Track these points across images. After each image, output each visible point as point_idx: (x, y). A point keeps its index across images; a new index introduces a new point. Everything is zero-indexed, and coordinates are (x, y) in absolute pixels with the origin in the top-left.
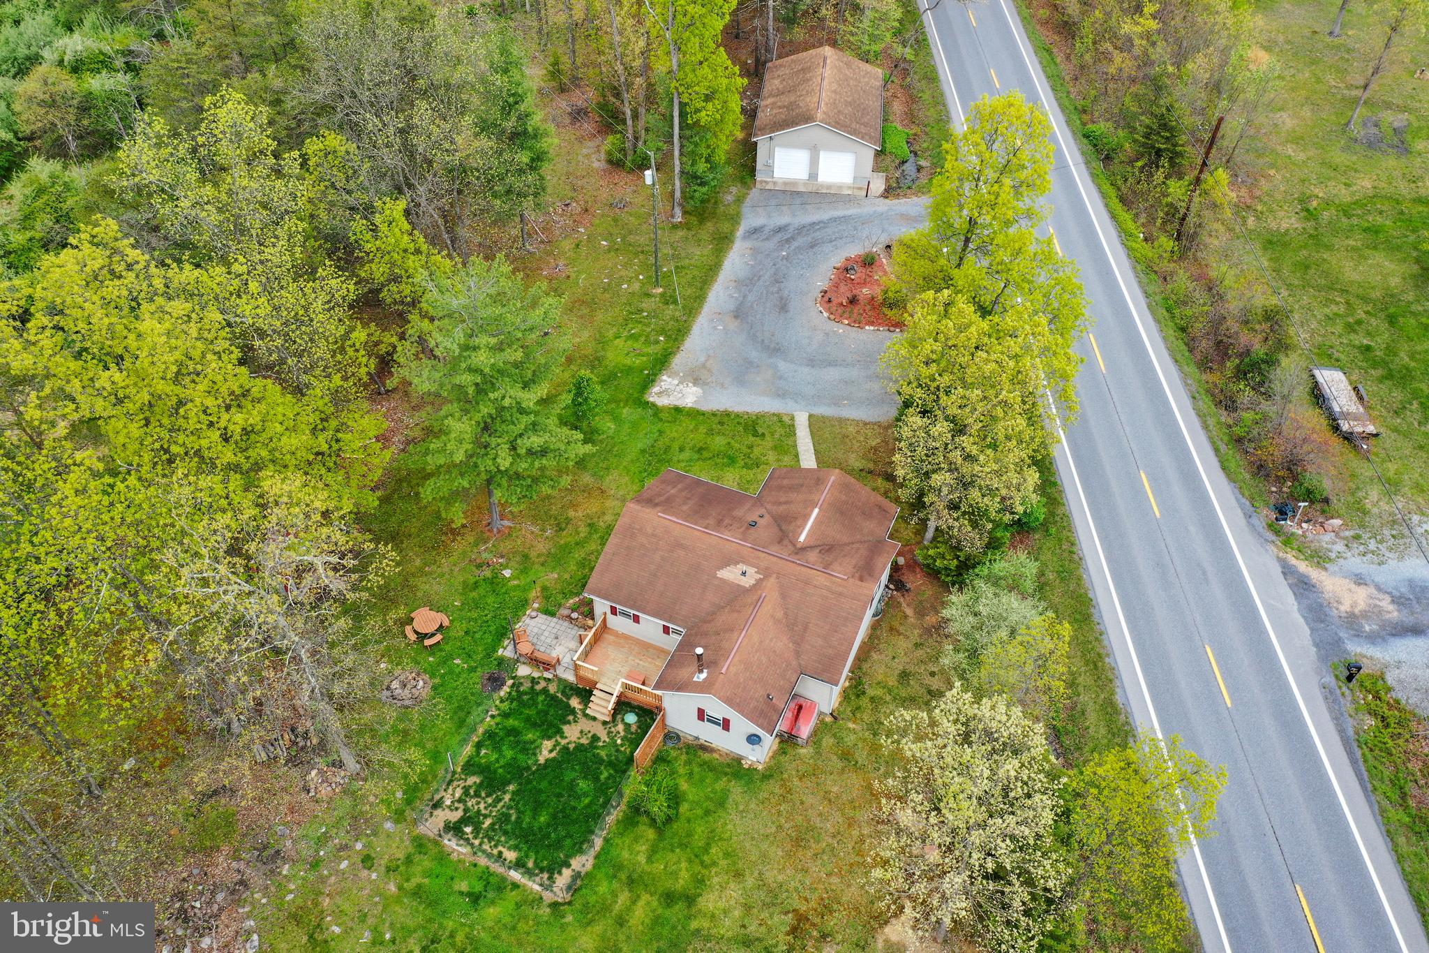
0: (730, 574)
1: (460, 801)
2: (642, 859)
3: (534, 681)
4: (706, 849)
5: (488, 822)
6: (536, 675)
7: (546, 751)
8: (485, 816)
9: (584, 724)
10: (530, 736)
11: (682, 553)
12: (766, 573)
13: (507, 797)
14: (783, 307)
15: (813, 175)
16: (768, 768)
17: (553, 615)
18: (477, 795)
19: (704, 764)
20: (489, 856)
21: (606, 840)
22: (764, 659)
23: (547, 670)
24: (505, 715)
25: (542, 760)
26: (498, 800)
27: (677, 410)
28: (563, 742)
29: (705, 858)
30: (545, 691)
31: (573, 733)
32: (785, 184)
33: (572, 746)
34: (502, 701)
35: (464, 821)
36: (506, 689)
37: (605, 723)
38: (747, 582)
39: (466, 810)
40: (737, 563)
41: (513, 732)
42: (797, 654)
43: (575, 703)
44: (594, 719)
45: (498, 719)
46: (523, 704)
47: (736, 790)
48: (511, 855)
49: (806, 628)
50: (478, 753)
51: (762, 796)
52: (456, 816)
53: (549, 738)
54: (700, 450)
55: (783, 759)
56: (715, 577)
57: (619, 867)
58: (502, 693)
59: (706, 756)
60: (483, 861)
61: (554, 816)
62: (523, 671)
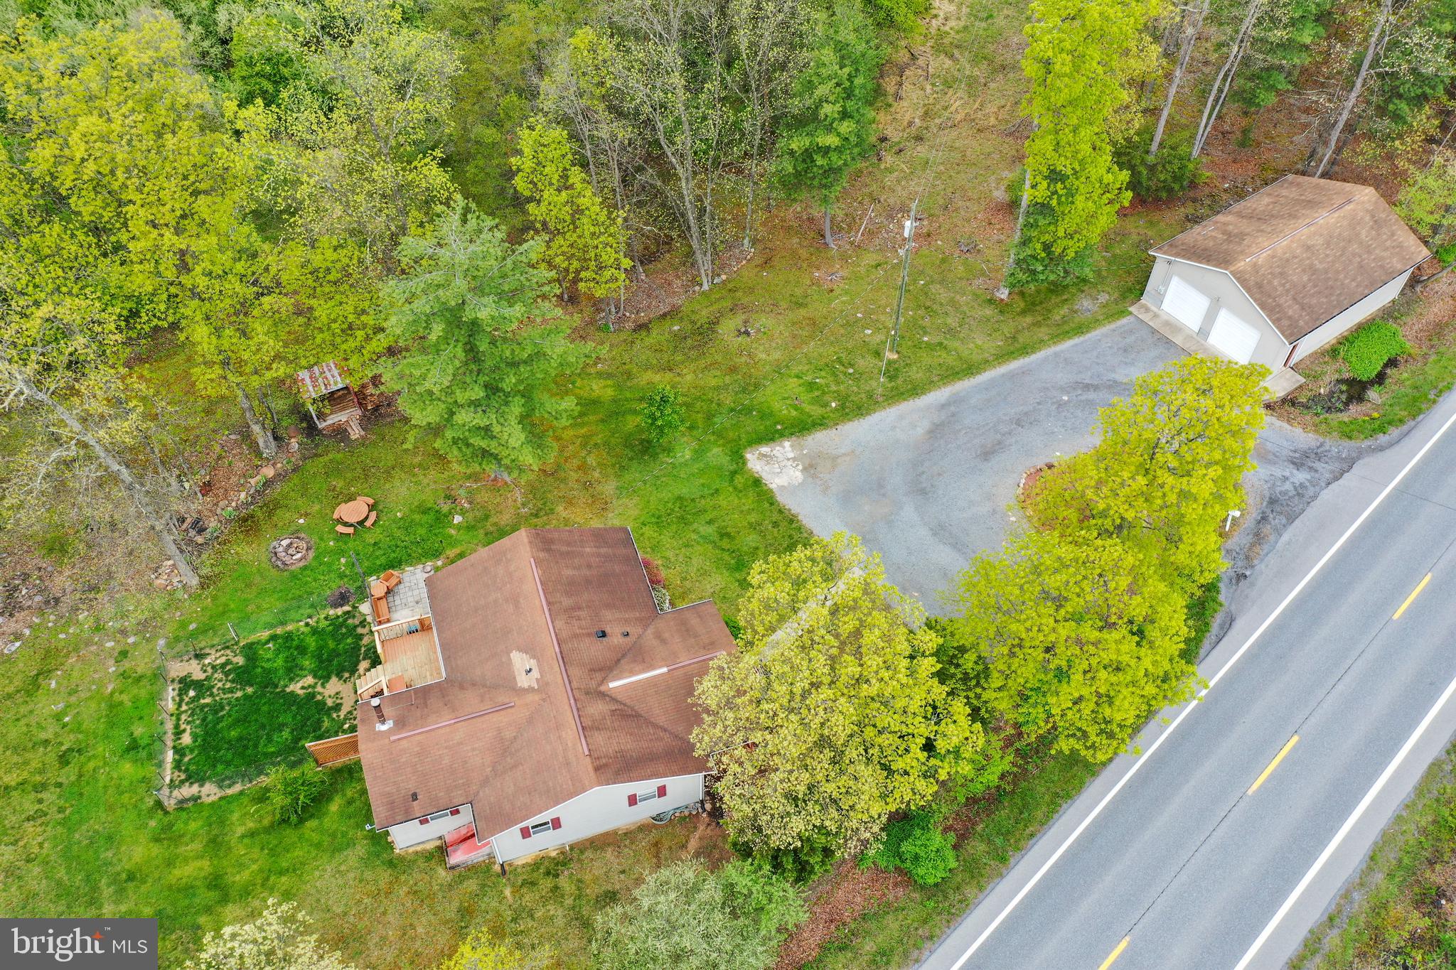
0: (520, 661)
1: (214, 667)
2: (240, 830)
3: (362, 623)
4: (281, 873)
5: (208, 700)
6: (369, 619)
7: (300, 684)
8: (212, 695)
9: (345, 689)
10: (306, 663)
11: (508, 611)
12: (543, 687)
13: (239, 694)
14: (986, 455)
15: (1204, 332)
16: (402, 859)
18: (227, 675)
20: (177, 726)
21: (241, 793)
22: (446, 761)
24: (314, 631)
25: (290, 689)
26: (231, 691)
27: (757, 482)
28: (319, 689)
29: (272, 878)
30: (361, 637)
31: (332, 688)
32: (1167, 324)
33: (319, 697)
34: (326, 618)
35: (198, 685)
36: (339, 611)
37: (356, 702)
38: (523, 681)
39: (207, 679)
40: (534, 657)
41: (302, 650)
42: (486, 782)
43: (362, 665)
45: (307, 630)
46: (333, 635)
47: (358, 850)
48: (186, 739)
49: (515, 766)
50: (267, 642)
51: (368, 875)
52: (198, 675)
53: (315, 677)
54: (724, 535)
55: (421, 863)
56: (508, 654)
57: (222, 822)
58: (332, 612)
60: (169, 726)
61: (240, 739)
62: (366, 608)
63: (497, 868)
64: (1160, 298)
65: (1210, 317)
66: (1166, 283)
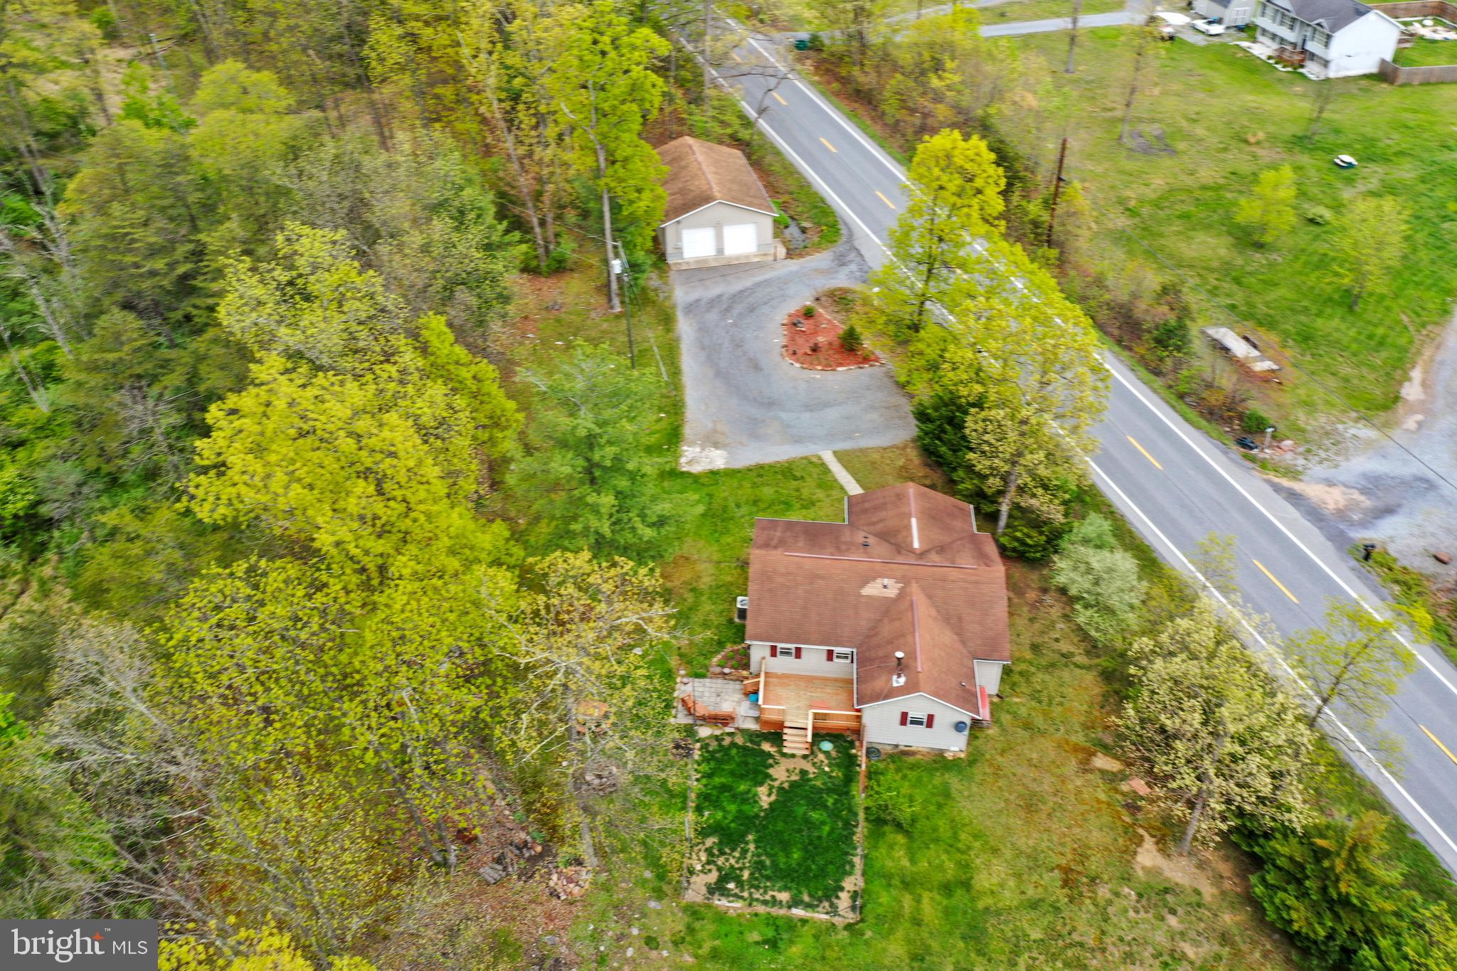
0: (872, 589)
1: (708, 863)
2: (905, 862)
3: (718, 739)
4: (955, 836)
5: (746, 874)
6: (718, 732)
7: (765, 797)
8: (741, 869)
9: (785, 763)
10: (743, 787)
11: (821, 582)
12: (905, 580)
13: (752, 847)
14: (756, 367)
15: (720, 251)
16: (970, 754)
17: (703, 676)
18: (722, 853)
19: (913, 767)
20: (765, 902)
21: (865, 857)
22: (942, 653)
23: (725, 725)
24: (709, 776)
25: (766, 806)
26: (744, 852)
27: (713, 473)
28: (776, 784)
29: (960, 845)
30: (733, 745)
31: (781, 773)
32: (697, 262)
33: (786, 785)
34: (699, 764)
35: (723, 879)
36: (697, 752)
37: (805, 757)
38: (892, 592)
39: (719, 869)
40: (874, 579)
41: (724, 788)
42: (963, 642)
43: (766, 747)
44: (793, 756)
45: (704, 781)
46: (719, 761)
47: (953, 781)
48: (784, 896)
49: (960, 619)
50: (702, 816)
51: (978, 778)
52: (713, 877)
53: (761, 784)
54: (755, 502)
55: (977, 743)
56: (861, 596)
57: (888, 877)
58: (696, 757)
59: (911, 759)
60: (761, 909)
61: (805, 850)
62: (704, 732)
63: (996, 700)
64: (679, 250)
65: (719, 238)
66: (679, 238)
